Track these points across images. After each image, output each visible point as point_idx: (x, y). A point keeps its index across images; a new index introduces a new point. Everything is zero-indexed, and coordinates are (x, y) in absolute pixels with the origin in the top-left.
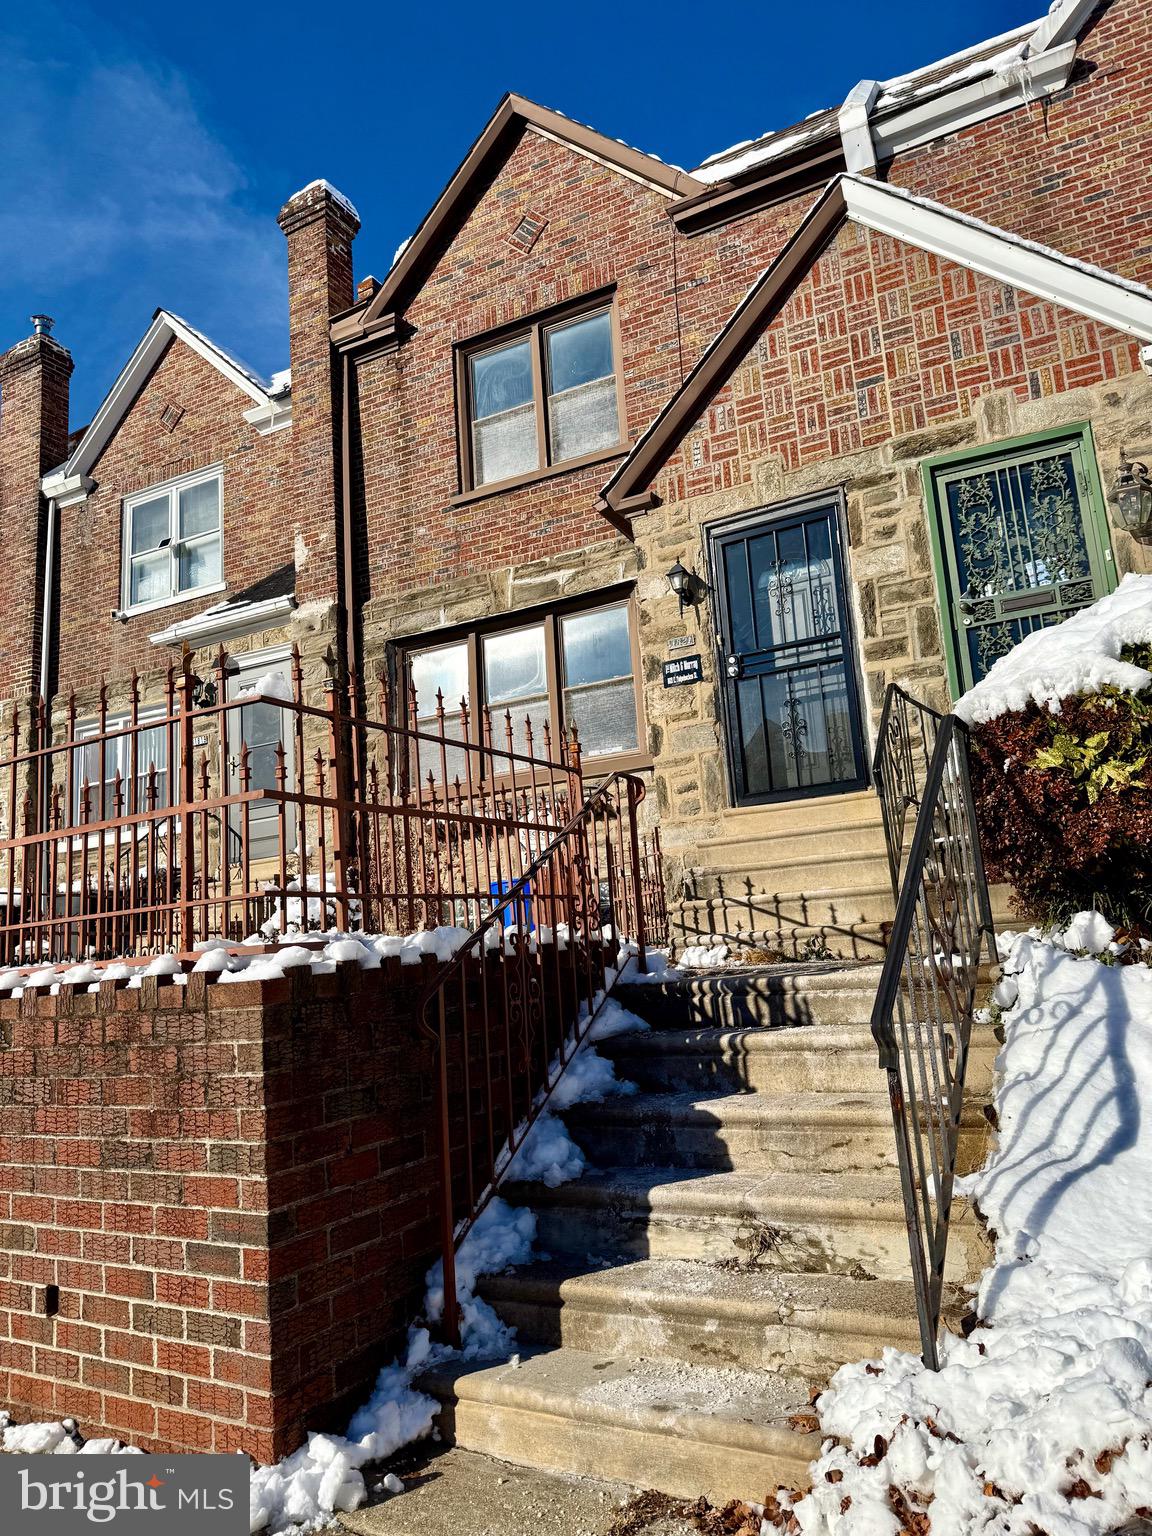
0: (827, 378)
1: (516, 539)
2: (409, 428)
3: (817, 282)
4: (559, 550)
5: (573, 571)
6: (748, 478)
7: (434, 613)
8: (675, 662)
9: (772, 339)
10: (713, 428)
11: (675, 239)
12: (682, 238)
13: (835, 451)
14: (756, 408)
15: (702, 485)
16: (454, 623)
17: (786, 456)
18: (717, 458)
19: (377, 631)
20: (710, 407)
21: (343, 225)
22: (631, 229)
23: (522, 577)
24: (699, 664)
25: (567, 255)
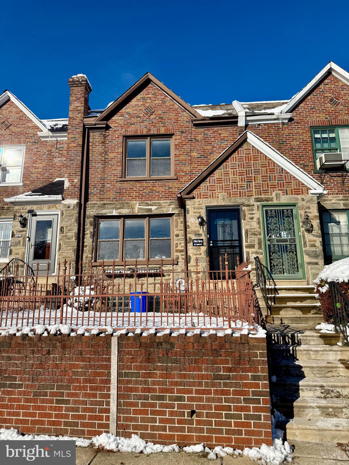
0: (239, 178)
1: (139, 194)
2: (106, 155)
3: (238, 154)
4: (152, 200)
5: (157, 207)
6: (218, 197)
7: (111, 210)
8: (196, 240)
9: (226, 165)
10: (210, 183)
11: (191, 127)
12: (193, 127)
13: (240, 196)
14: (221, 181)
15: (206, 196)
16: (118, 214)
17: (228, 194)
18: (210, 190)
19: (91, 212)
20: (209, 178)
21: (88, 89)
22: (180, 120)
23: (141, 205)
24: (203, 241)
25: (160, 121)
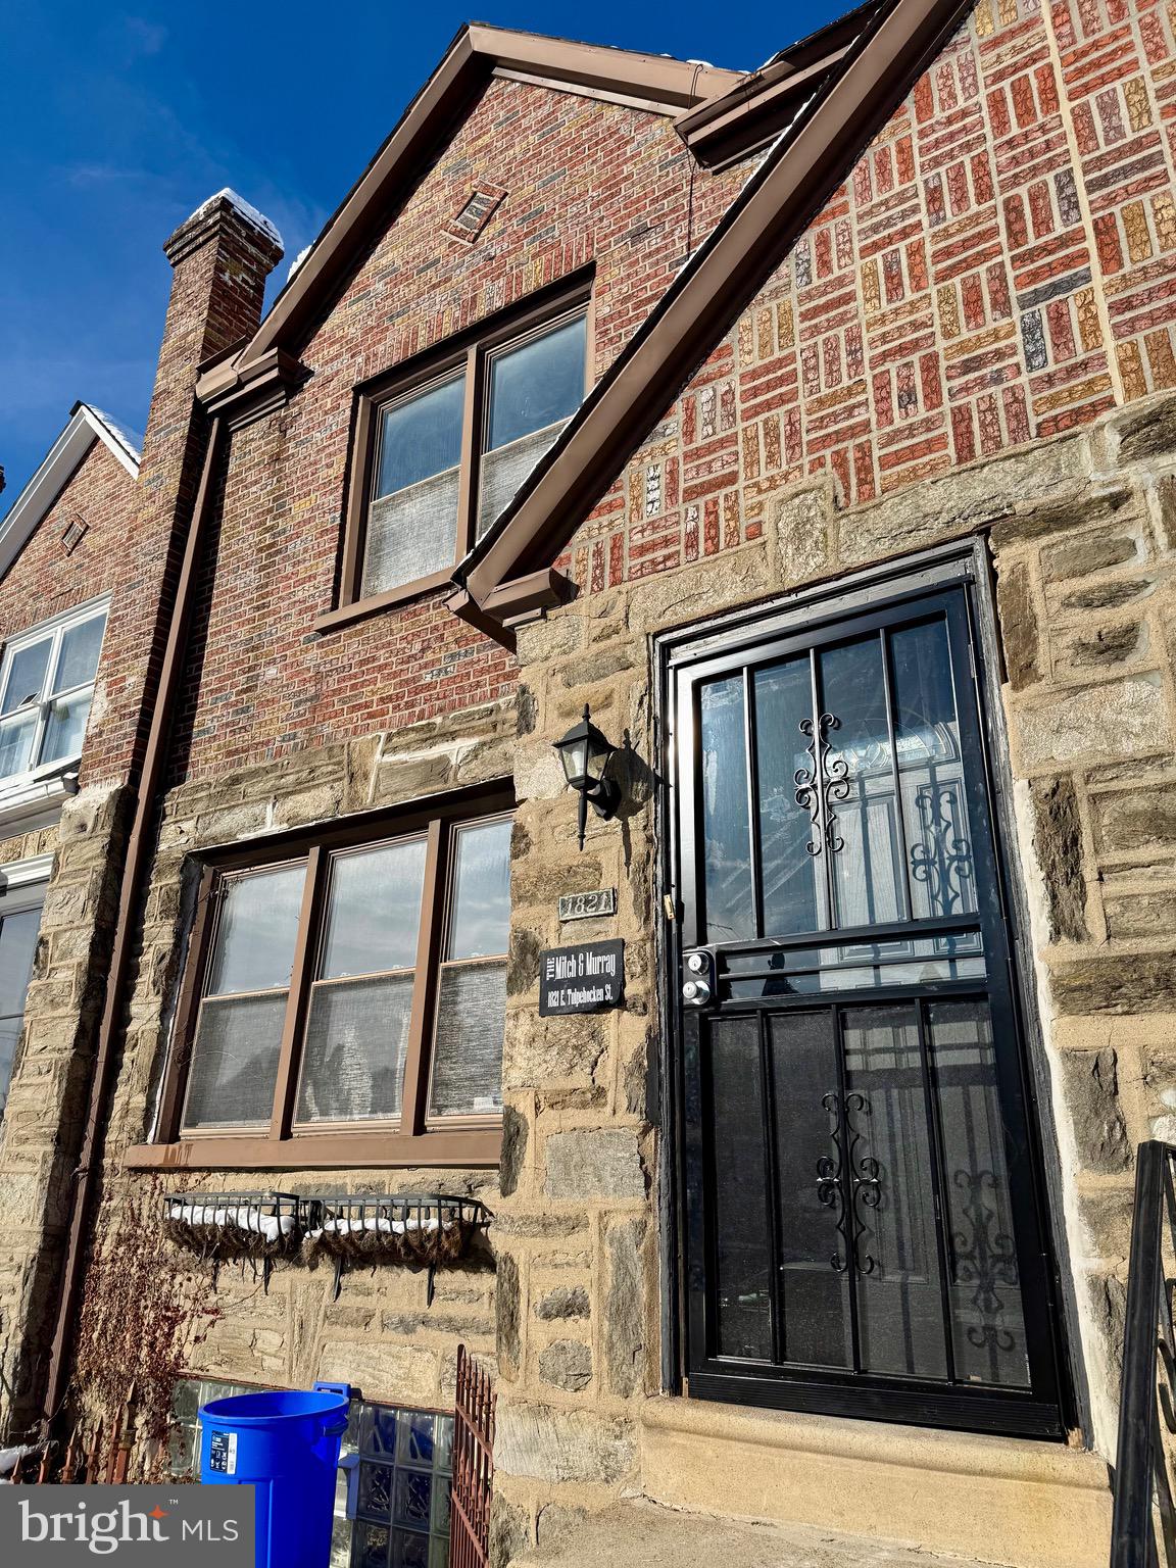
0: (946, 298)
1: (401, 684)
2: (281, 515)
3: (924, 110)
4: (462, 704)
5: (474, 741)
6: (755, 531)
7: (257, 810)
8: (569, 952)
9: (823, 241)
10: (689, 434)
11: (693, 180)
12: (703, 176)
13: (965, 451)
14: (781, 381)
15: (658, 554)
17: (845, 477)
18: (692, 493)
19: (174, 840)
20: (687, 393)
21: (252, 250)
22: (626, 179)
23: (395, 750)
24: (621, 966)
25: (526, 235)
